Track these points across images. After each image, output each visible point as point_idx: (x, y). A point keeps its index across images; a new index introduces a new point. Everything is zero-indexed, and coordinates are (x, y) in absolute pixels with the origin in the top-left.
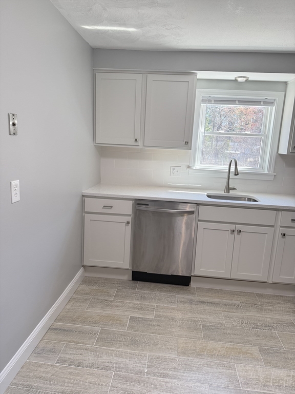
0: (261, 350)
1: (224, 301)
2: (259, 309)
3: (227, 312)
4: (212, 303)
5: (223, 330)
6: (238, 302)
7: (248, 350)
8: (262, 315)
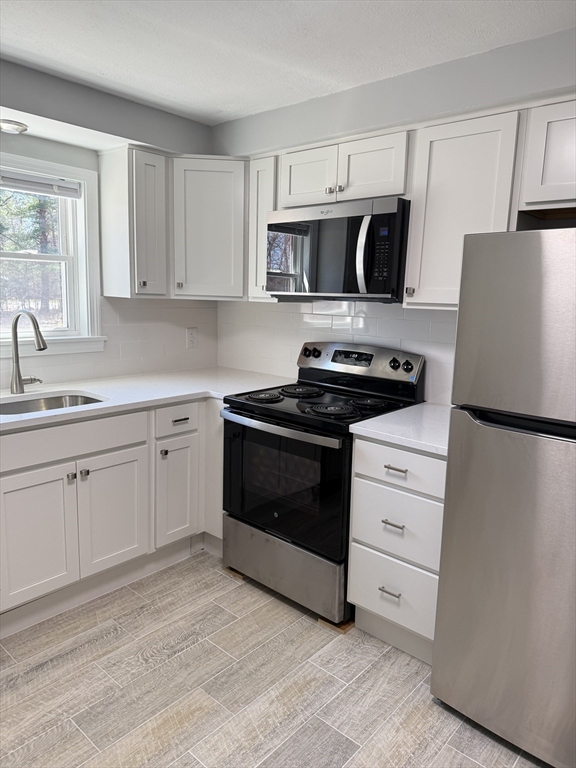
0: (208, 690)
1: (82, 636)
2: (153, 613)
3: (104, 655)
4: (61, 656)
5: (123, 700)
6: (110, 623)
7: (190, 706)
8: (166, 623)
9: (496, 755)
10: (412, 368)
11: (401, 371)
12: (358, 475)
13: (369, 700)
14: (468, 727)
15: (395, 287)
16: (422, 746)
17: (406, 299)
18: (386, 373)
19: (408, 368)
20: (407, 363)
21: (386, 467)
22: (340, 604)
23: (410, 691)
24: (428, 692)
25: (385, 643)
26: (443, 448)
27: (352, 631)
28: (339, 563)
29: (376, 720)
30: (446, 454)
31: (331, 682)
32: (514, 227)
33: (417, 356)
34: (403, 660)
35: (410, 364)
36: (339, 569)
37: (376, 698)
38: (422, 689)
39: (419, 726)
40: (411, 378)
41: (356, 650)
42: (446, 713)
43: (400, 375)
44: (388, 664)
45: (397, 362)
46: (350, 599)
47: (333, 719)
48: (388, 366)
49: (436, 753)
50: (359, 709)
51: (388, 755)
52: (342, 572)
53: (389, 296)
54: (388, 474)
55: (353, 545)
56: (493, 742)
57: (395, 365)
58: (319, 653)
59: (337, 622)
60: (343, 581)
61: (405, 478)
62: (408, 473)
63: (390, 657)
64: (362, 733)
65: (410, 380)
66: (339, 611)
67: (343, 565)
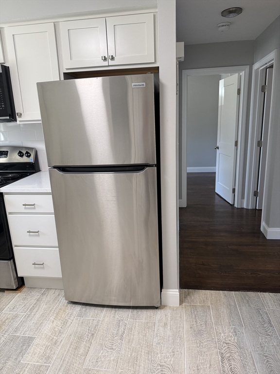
9: (96, 312)
10: (30, 155)
11: (25, 157)
12: (10, 213)
13: (37, 316)
14: (84, 306)
15: (10, 113)
16: (65, 323)
17: (18, 119)
18: (17, 159)
19: (28, 155)
20: (27, 153)
21: (23, 205)
22: (14, 279)
23: (57, 303)
24: (65, 301)
25: (42, 288)
26: (49, 189)
27: (24, 290)
28: (9, 259)
29: (42, 322)
30: (51, 192)
31: (17, 316)
32: (62, 78)
33: (32, 149)
34: (52, 292)
35: (29, 153)
36: (10, 263)
37: (41, 313)
38: (62, 300)
39: (63, 316)
40: (31, 160)
41: (28, 297)
42: (74, 305)
43: (25, 159)
44: (45, 297)
45: (22, 153)
46: (19, 275)
47: (20, 332)
48: (18, 156)
49: (71, 323)
50: (33, 322)
51: (50, 334)
52: (13, 263)
53: (8, 118)
54: (25, 208)
55: (15, 249)
56: (94, 308)
57: (21, 154)
58: (8, 306)
59: (15, 288)
60: (14, 267)
61: (34, 208)
62: (35, 205)
63: (45, 294)
64: (36, 331)
65: (31, 161)
66: (15, 282)
67: (12, 260)
